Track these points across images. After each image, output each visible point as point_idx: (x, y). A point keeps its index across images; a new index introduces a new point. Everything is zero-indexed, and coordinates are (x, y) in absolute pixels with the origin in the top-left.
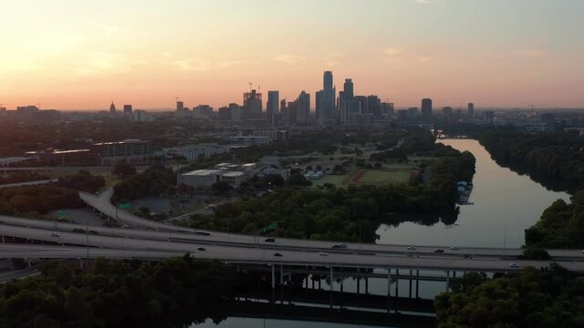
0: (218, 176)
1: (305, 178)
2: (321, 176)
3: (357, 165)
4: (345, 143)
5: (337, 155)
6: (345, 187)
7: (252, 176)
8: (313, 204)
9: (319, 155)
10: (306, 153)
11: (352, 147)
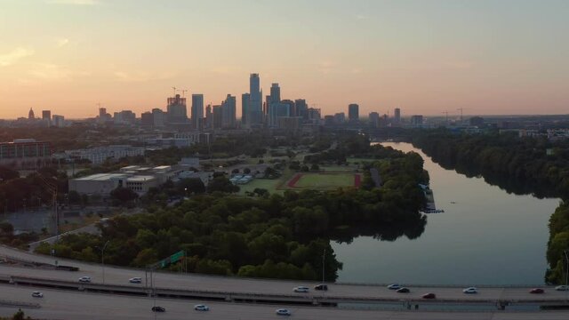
0: (121, 181)
1: (230, 182)
2: (250, 181)
3: (291, 168)
4: (274, 146)
5: (267, 158)
6: (281, 193)
7: (165, 180)
8: (240, 217)
9: (248, 158)
10: (231, 156)
11: (283, 150)
